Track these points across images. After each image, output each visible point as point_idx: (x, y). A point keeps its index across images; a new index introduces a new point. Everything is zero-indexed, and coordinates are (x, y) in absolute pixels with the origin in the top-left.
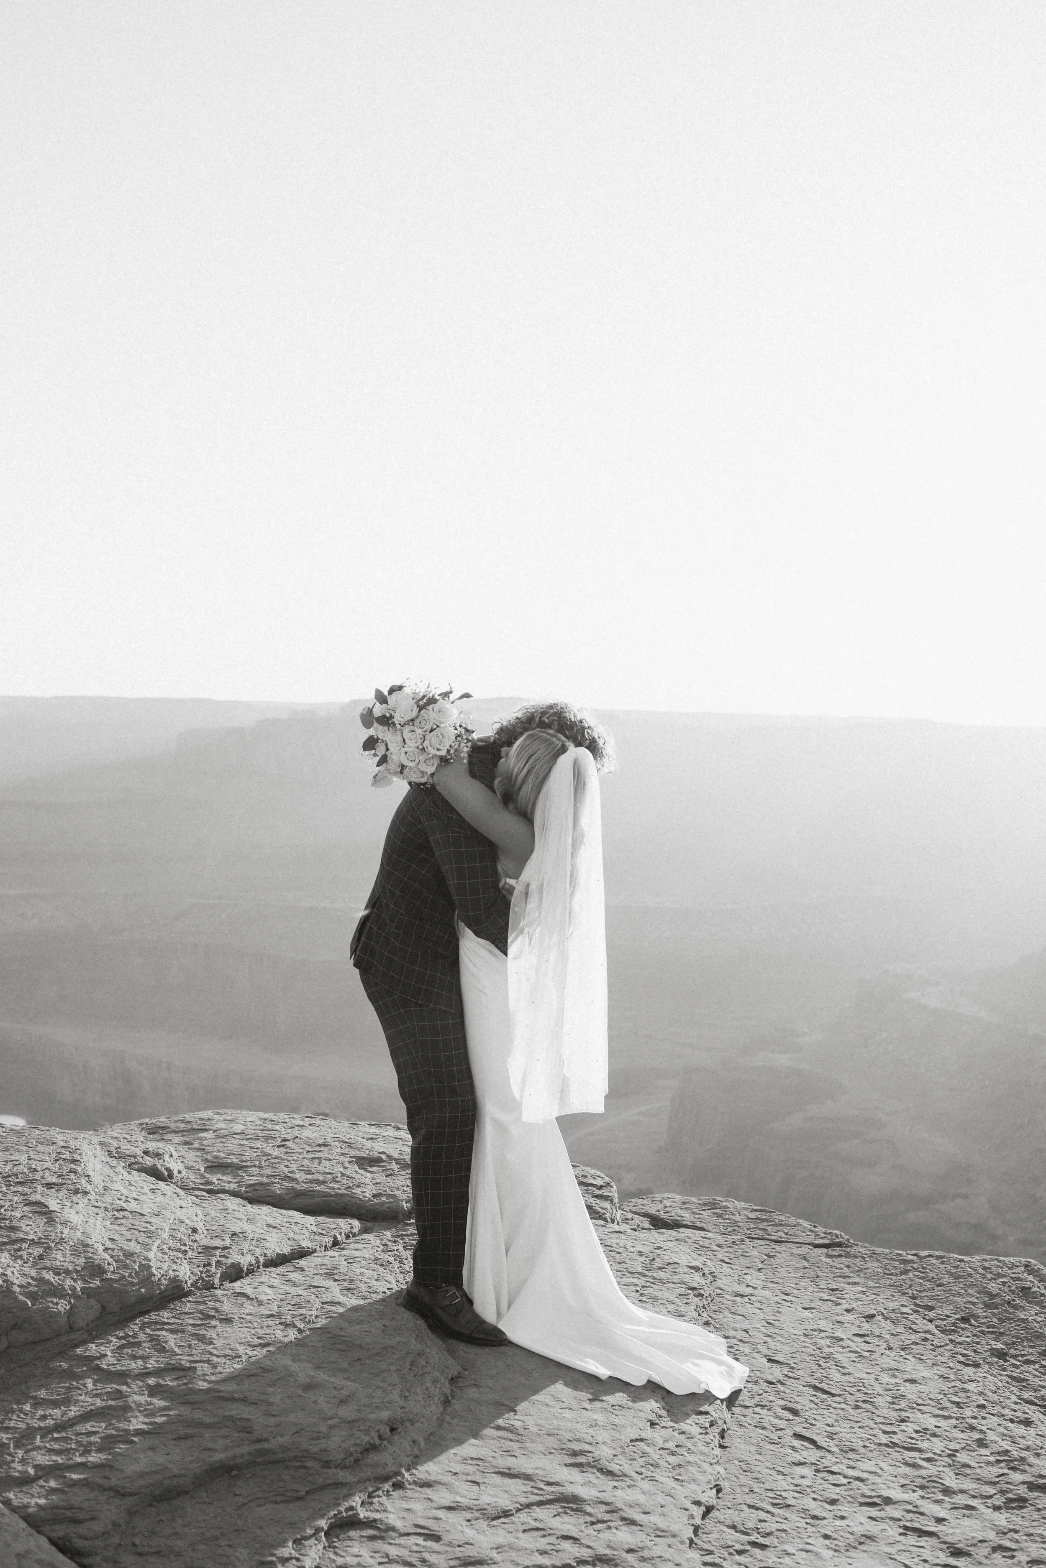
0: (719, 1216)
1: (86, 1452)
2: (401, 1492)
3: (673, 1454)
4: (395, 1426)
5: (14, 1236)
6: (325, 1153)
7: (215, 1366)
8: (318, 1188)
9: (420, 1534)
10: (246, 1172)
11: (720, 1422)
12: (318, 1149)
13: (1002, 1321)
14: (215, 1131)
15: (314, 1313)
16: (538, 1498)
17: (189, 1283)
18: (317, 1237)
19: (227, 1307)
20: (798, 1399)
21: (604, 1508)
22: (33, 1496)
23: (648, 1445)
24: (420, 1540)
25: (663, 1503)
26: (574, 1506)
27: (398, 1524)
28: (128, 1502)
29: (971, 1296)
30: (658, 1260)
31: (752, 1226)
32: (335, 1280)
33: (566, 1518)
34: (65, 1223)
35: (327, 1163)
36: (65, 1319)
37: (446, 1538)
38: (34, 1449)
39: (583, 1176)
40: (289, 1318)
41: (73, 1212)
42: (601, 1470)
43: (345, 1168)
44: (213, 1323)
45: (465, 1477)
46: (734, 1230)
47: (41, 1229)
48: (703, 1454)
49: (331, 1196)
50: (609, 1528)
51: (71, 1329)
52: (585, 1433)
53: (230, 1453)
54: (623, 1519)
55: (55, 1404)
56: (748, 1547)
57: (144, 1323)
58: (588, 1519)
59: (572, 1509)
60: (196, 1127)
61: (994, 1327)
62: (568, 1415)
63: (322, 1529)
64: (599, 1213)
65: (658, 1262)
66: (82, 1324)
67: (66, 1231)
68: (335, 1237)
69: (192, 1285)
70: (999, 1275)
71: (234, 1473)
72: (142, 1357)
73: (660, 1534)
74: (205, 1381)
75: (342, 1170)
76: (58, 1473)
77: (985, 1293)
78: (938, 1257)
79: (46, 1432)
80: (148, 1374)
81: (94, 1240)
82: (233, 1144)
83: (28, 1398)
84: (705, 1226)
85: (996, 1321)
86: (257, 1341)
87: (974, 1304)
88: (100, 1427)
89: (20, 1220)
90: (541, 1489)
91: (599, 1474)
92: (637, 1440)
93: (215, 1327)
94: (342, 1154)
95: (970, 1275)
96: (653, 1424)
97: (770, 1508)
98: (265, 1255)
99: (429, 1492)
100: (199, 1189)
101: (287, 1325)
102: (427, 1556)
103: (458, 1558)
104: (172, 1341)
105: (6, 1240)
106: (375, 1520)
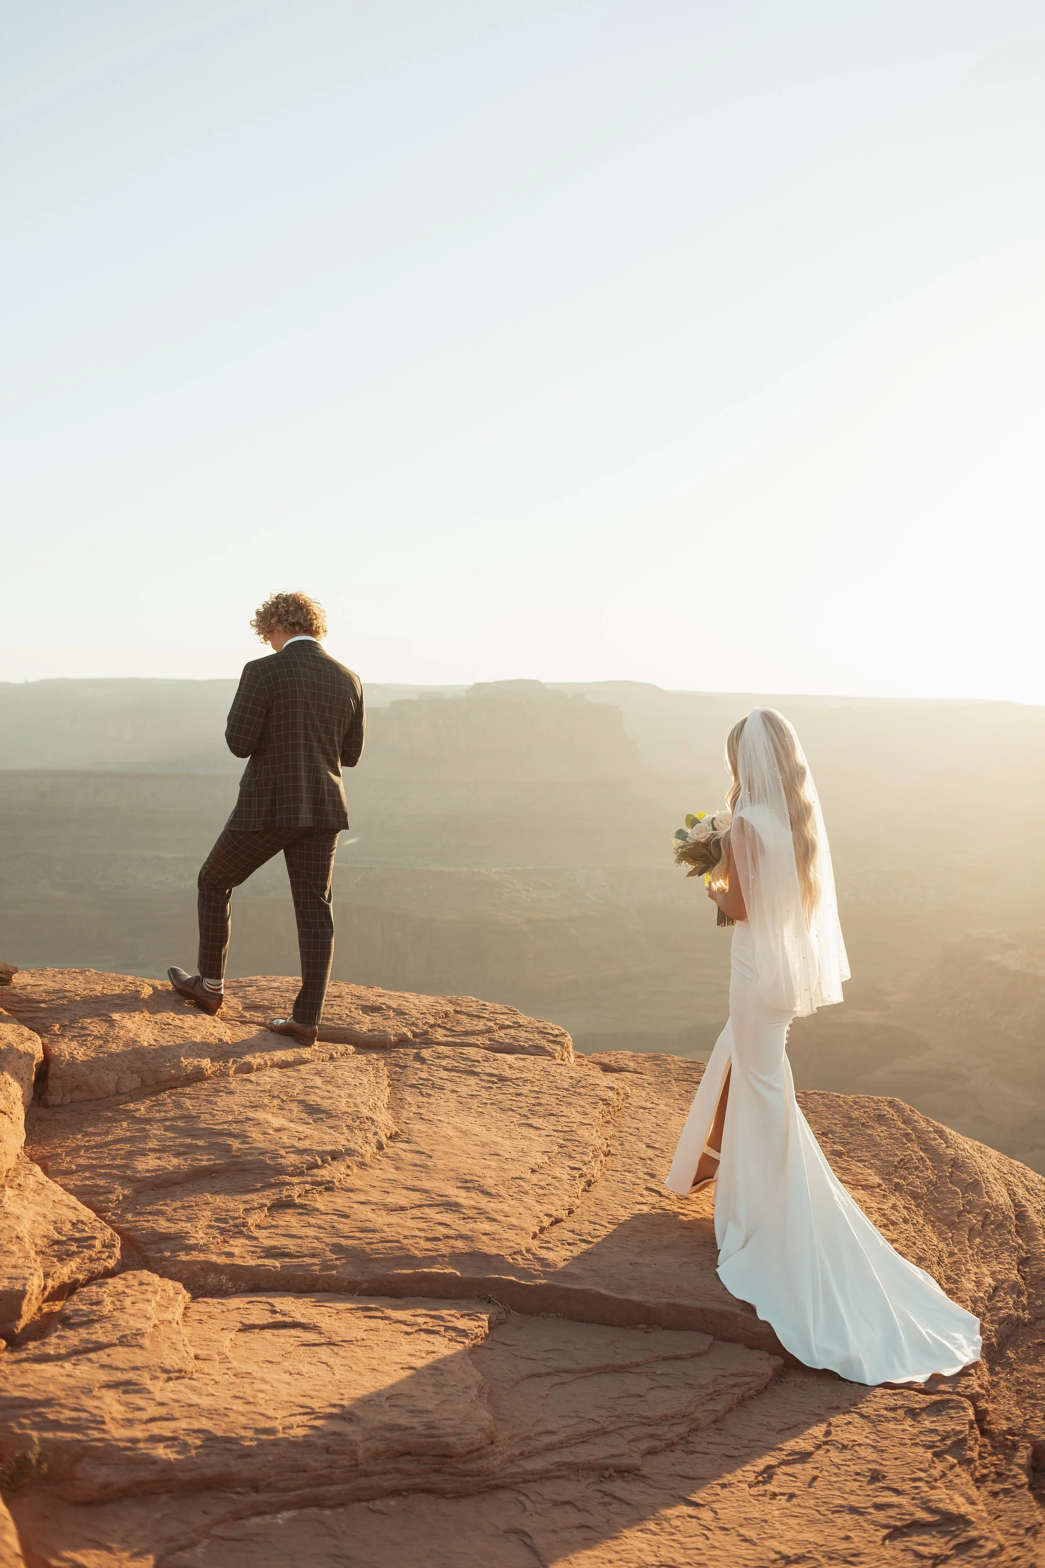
0: (657, 1065)
1: (114, 1159)
2: (330, 1193)
3: (542, 1188)
4: (335, 1156)
5: (82, 1032)
6: (338, 1001)
7: (214, 1116)
8: (326, 1023)
9: (336, 1214)
10: (273, 1011)
11: (589, 1176)
12: (333, 999)
13: (852, 1135)
14: (257, 987)
15: (296, 1091)
16: (429, 1202)
17: (209, 1072)
18: (317, 1053)
19: (233, 1086)
20: (660, 1169)
21: (476, 1211)
22: (72, 1180)
23: (525, 1182)
24: (335, 1218)
25: (522, 1212)
26: (454, 1209)
27: (322, 1208)
28: (136, 1185)
29: (836, 1119)
30: (582, 1082)
31: (682, 1072)
32: (321, 1076)
33: (445, 1214)
34: (122, 1028)
35: (338, 1008)
36: (114, 1086)
37: (353, 1217)
38: (78, 1157)
39: (544, 1028)
40: (276, 1093)
41: (130, 1022)
42: (483, 1192)
43: (351, 1012)
44: (221, 1094)
45: (380, 1189)
46: (666, 1075)
47: (104, 1030)
48: (567, 1190)
49: (335, 1029)
50: (476, 1222)
51: (118, 1093)
52: (478, 1170)
53: (211, 1163)
54: (488, 1218)
55: (98, 1135)
56: (578, 1242)
57: (172, 1093)
58: (462, 1216)
59: (452, 1210)
60: (244, 984)
61: (845, 1139)
62: (470, 1161)
63: (266, 1205)
64: (549, 1052)
65: (583, 1083)
66: (125, 1090)
67: (122, 1032)
68: (332, 1054)
69: (212, 1073)
70: (864, 1107)
71: (213, 1175)
72: (165, 1111)
73: (511, 1227)
74: (205, 1123)
75: (348, 1013)
76: (92, 1169)
77: (846, 1117)
78: (820, 1094)
79: (88, 1148)
80: (167, 1120)
81: (141, 1039)
82: (268, 995)
83: (80, 1132)
84: (643, 1071)
85: (848, 1135)
86: (248, 1104)
87: (835, 1124)
88: (127, 1147)
89: (89, 1024)
90: (434, 1198)
91: (480, 1194)
92: (517, 1178)
93: (221, 1096)
94: (351, 1003)
95: (841, 1106)
96: (533, 1171)
97: (606, 1224)
98: (272, 1060)
99: (351, 1195)
100: (236, 1021)
101: (274, 1097)
102: (336, 1225)
103: (359, 1228)
104: (188, 1103)
105: (77, 1034)
106: (306, 1205)
